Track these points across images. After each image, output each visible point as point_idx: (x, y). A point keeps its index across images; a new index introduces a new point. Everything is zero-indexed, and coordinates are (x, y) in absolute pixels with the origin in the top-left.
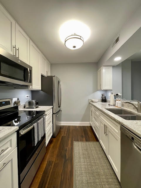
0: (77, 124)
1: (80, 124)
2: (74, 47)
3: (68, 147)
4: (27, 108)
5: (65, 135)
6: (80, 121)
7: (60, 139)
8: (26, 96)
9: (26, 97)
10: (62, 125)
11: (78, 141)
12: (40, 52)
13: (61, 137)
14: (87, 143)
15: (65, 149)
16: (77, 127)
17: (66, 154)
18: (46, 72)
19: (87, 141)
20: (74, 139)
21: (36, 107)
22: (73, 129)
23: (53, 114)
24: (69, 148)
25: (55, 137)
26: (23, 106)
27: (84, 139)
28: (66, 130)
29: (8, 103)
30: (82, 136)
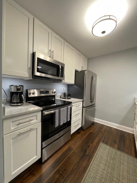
0: (114, 125)
1: (118, 127)
2: (104, 32)
3: (92, 144)
4: (62, 98)
5: (94, 132)
6: (118, 124)
7: (88, 133)
8: (63, 88)
9: (63, 90)
10: (95, 121)
11: (106, 143)
12: (75, 50)
13: (89, 132)
14: (119, 152)
15: (89, 145)
16: (113, 129)
17: (87, 149)
18: (81, 67)
19: (119, 149)
20: (102, 140)
21: (68, 99)
22: (106, 130)
23: (83, 107)
24: (93, 146)
25: (83, 130)
26: (60, 96)
27: (116, 146)
28: (98, 128)
29: (47, 92)
30: (115, 142)
